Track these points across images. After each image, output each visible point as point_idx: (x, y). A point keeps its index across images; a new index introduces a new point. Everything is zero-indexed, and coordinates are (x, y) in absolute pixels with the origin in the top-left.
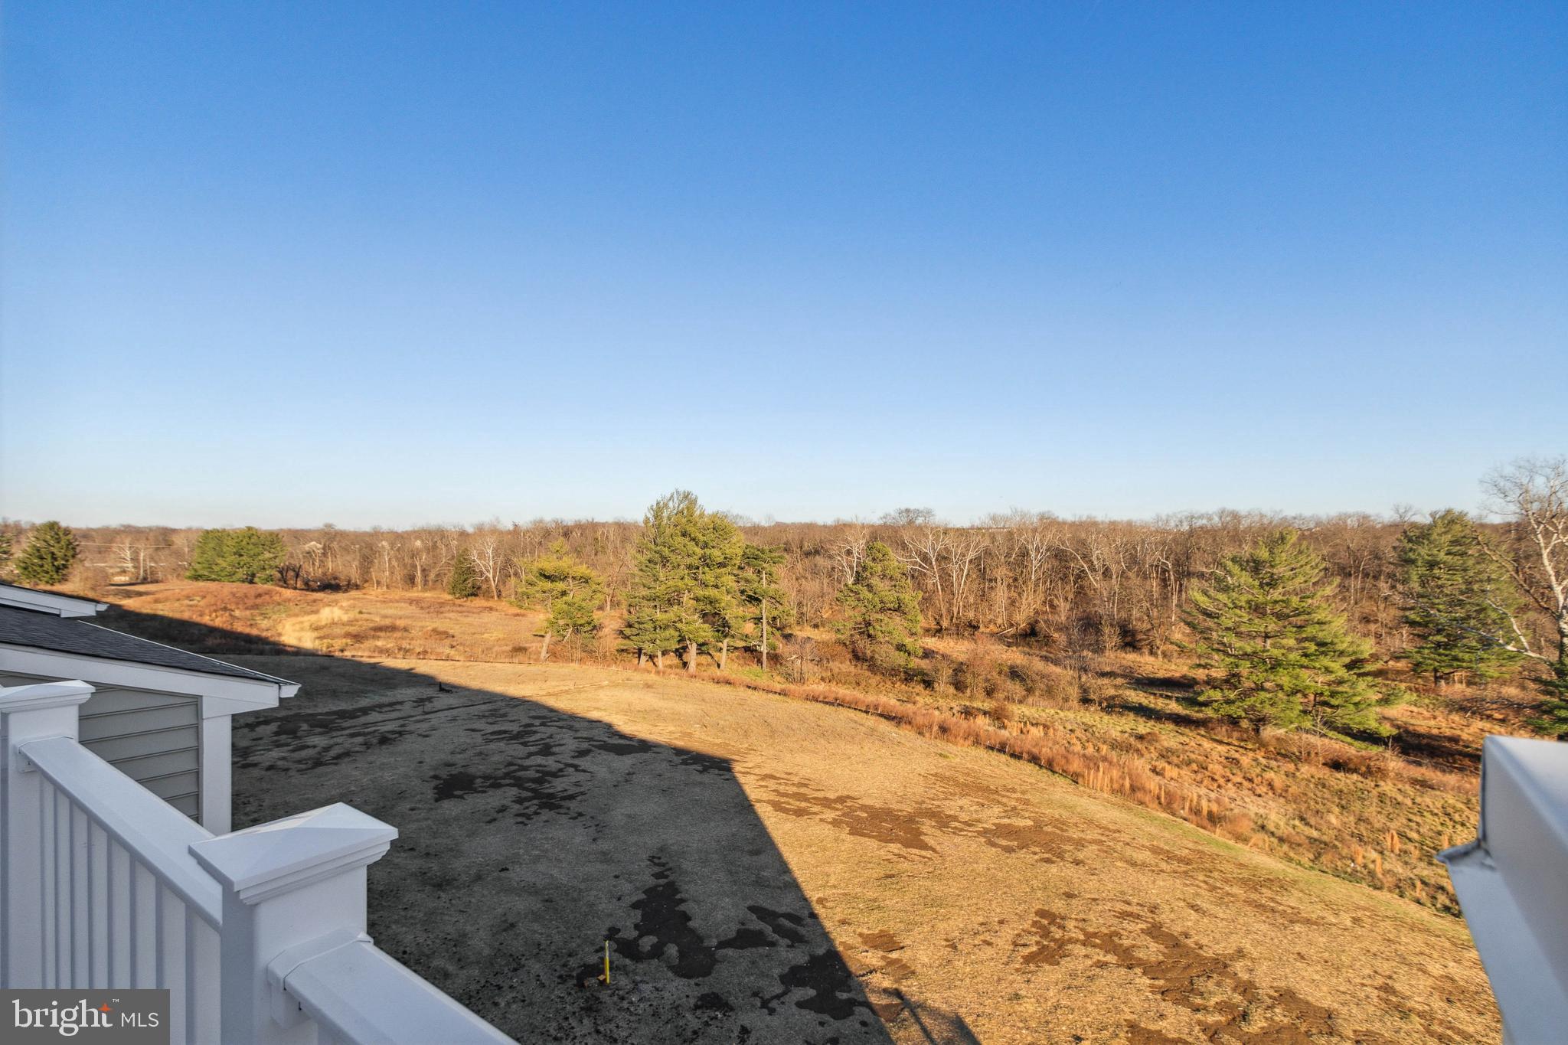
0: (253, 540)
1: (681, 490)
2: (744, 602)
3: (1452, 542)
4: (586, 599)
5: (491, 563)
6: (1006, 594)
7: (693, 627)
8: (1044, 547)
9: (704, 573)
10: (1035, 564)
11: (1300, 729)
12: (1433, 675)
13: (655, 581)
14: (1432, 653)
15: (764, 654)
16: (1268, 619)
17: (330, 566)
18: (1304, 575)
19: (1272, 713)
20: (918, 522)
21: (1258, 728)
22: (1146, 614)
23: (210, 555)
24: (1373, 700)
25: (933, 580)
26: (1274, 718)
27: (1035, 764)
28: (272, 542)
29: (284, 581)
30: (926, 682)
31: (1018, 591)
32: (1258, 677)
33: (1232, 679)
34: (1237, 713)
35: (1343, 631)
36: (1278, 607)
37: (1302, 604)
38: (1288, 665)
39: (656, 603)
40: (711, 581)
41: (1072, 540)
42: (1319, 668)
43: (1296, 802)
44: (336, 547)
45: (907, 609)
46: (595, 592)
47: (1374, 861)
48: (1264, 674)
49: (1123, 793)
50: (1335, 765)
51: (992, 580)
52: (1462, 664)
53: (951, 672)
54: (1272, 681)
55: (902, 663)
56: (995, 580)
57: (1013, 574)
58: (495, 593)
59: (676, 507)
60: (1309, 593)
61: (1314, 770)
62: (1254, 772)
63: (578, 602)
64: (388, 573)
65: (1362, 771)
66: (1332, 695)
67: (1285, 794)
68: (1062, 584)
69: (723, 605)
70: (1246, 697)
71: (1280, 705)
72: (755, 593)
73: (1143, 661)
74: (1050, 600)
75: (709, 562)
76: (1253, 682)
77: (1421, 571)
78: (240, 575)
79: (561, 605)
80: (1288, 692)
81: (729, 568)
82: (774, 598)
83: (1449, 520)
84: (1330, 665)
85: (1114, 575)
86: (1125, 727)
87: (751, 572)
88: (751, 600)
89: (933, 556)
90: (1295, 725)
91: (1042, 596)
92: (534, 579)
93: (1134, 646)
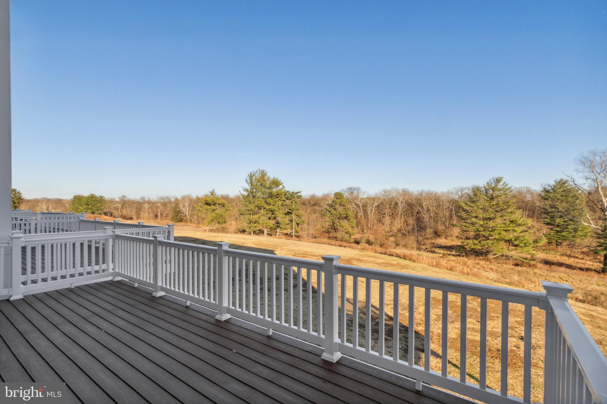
0: (93, 199)
2: (286, 214)
3: (563, 191)
4: (223, 212)
5: (187, 209)
6: (389, 219)
7: (265, 221)
8: (404, 201)
9: (269, 200)
10: (401, 208)
11: (503, 255)
12: (555, 244)
13: (250, 203)
14: (555, 235)
15: (294, 235)
16: (490, 212)
17: (124, 212)
18: (505, 195)
19: (491, 247)
20: (354, 192)
21: (486, 255)
22: (444, 223)
23: (77, 205)
24: (531, 242)
25: (361, 214)
26: (493, 251)
27: (399, 257)
28: (101, 200)
29: (106, 215)
30: (357, 242)
31: (394, 218)
32: (486, 233)
33: (477, 237)
34: (478, 247)
35: (520, 217)
36: (494, 207)
37: (504, 205)
38: (498, 229)
39: (251, 212)
40: (272, 203)
41: (415, 199)
42: (510, 230)
43: (501, 273)
44: (126, 205)
45: (350, 218)
46: (227, 210)
47: (532, 288)
48: (489, 232)
49: (433, 266)
50: (517, 265)
51: (383, 214)
52: (566, 238)
53: (367, 238)
54: (492, 236)
55: (348, 239)
56: (385, 214)
57: (392, 212)
58: (189, 221)
59: (258, 175)
60: (507, 201)
61: (508, 266)
62: (485, 266)
63: (220, 213)
64: (147, 214)
65: (527, 266)
66: (516, 240)
67: (497, 271)
68: (411, 216)
69: (277, 213)
70: (482, 242)
71: (495, 244)
72: (290, 209)
73: (442, 241)
74: (406, 222)
75: (271, 196)
76: (484, 236)
77: (551, 203)
78: (88, 213)
79: (213, 214)
80: (498, 240)
81: (279, 198)
82: (298, 216)
83: (562, 183)
84: (515, 228)
85: (432, 211)
86: (435, 255)
87: (288, 202)
88: (288, 213)
89: (361, 204)
90: (501, 254)
91: (403, 220)
92: (203, 205)
93: (439, 236)
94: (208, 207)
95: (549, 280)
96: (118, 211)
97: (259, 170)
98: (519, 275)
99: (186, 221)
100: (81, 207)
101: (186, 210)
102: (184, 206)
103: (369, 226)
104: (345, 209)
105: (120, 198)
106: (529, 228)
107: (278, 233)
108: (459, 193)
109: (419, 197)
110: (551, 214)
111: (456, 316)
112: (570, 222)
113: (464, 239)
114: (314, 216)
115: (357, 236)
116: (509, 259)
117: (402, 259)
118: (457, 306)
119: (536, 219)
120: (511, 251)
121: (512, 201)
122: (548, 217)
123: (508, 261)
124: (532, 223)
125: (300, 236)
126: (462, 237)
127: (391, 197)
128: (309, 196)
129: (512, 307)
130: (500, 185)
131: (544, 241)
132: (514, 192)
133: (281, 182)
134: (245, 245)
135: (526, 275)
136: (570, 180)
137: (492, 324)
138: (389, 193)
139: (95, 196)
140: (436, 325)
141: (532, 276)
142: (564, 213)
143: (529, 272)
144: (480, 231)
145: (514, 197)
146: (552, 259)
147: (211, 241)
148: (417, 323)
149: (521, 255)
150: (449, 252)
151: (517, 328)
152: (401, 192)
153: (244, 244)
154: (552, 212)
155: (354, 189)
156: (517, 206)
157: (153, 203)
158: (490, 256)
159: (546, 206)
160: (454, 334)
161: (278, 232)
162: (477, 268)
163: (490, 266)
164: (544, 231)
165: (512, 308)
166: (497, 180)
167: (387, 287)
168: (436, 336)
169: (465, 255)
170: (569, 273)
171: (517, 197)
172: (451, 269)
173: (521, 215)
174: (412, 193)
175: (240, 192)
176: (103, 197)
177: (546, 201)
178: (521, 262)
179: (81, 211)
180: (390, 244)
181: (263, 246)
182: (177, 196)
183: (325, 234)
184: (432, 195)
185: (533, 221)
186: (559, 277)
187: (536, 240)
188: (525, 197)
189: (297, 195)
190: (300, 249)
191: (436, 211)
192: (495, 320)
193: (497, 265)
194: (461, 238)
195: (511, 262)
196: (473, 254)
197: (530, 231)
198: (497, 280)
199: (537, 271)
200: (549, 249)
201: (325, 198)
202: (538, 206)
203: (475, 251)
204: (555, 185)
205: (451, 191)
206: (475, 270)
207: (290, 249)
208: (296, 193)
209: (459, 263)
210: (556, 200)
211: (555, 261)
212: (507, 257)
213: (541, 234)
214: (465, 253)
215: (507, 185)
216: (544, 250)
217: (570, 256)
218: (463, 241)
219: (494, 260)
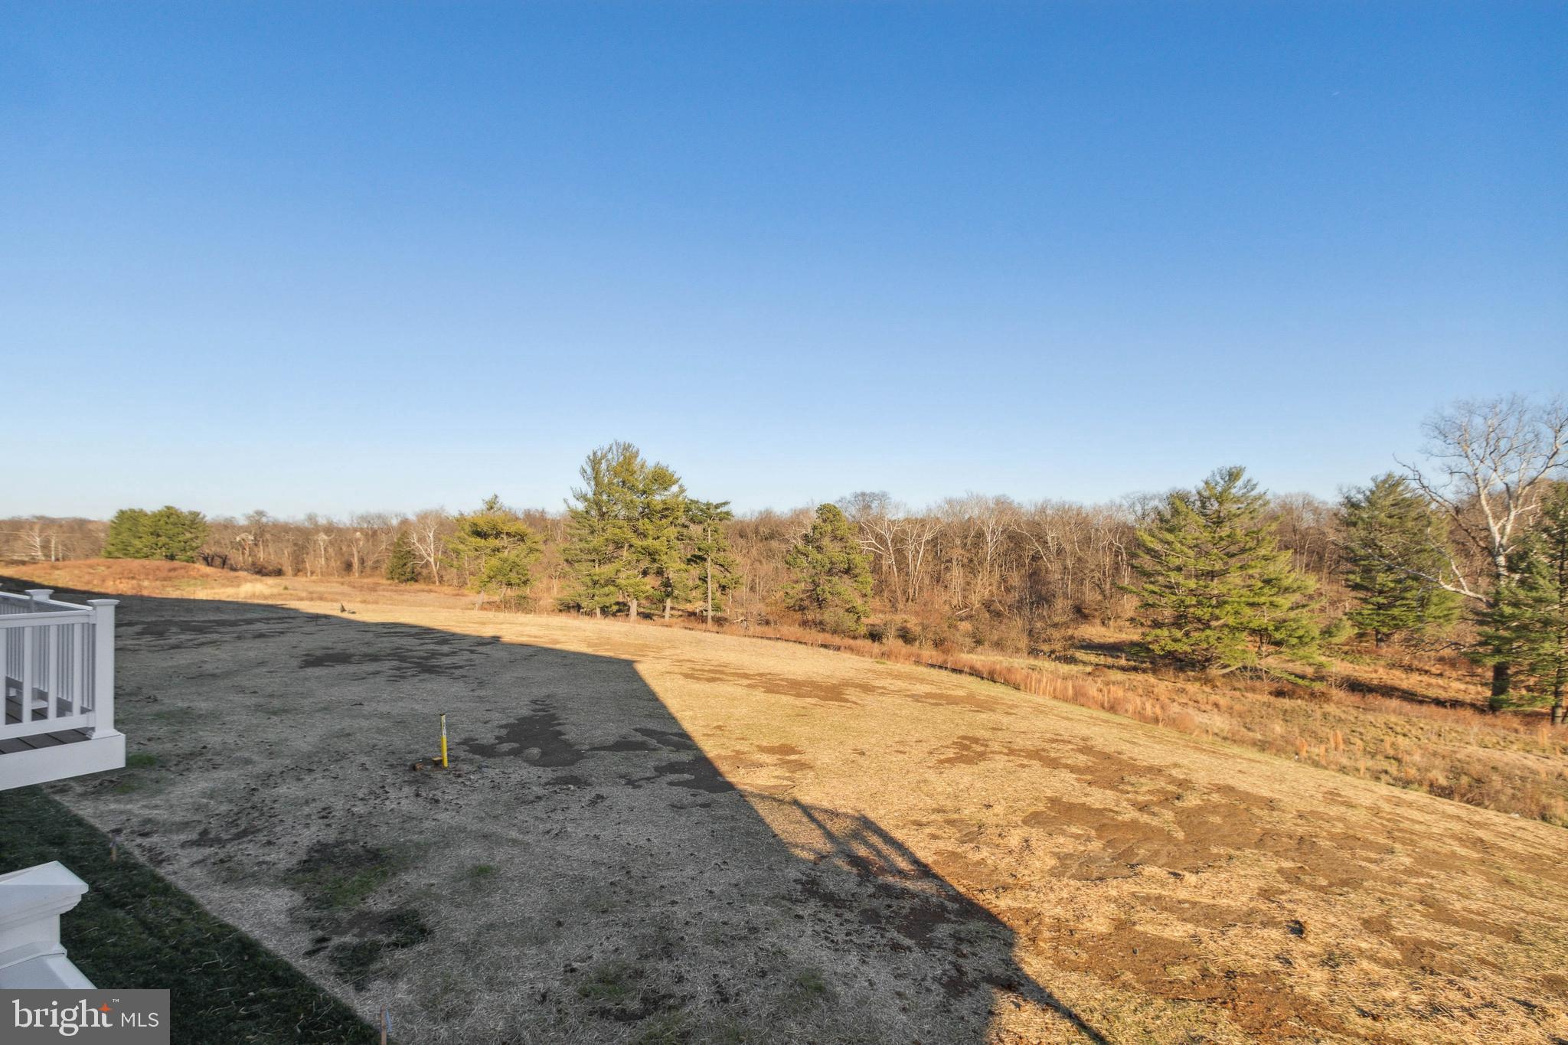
0: (172, 520)
1: (621, 441)
2: (689, 561)
3: (1392, 505)
4: (522, 556)
5: (432, 547)
6: (961, 574)
7: (632, 581)
8: (1000, 529)
9: (644, 524)
10: (990, 547)
11: (1245, 668)
12: (1374, 638)
13: (592, 532)
14: (1373, 614)
15: (709, 617)
16: (1214, 557)
17: (261, 555)
18: (1251, 513)
19: (1216, 648)
20: (873, 506)
21: (1204, 668)
22: (1098, 585)
23: (125, 536)
24: (1316, 633)
25: (889, 561)
26: (1219, 658)
27: (977, 676)
28: (193, 522)
29: (208, 564)
30: (875, 636)
31: (974, 572)
32: (1204, 613)
33: (1179, 622)
34: (1183, 647)
35: (1288, 568)
36: (1224, 543)
37: (1248, 538)
38: (1233, 602)
39: (594, 556)
40: (651, 533)
41: (1028, 523)
42: (1264, 604)
43: (1240, 716)
44: (268, 536)
45: (857, 571)
46: (531, 550)
47: (1318, 755)
48: (1210, 609)
49: (1066, 700)
50: (1280, 694)
51: (948, 561)
52: (1401, 623)
53: (899, 625)
54: (1218, 618)
55: (853, 626)
56: (950, 561)
57: (969, 555)
58: (437, 579)
59: (615, 458)
60: (1255, 529)
61: (1259, 697)
62: (1200, 697)
63: (512, 557)
64: (323, 561)
65: (1307, 697)
66: (1277, 629)
67: (1230, 710)
68: (1017, 567)
69: (664, 557)
70: (1192, 634)
71: (1226, 641)
72: (699, 549)
73: (1094, 632)
74: (1005, 581)
75: (648, 512)
76: (1199, 620)
77: (1363, 533)
78: (158, 556)
79: (494, 562)
80: (1233, 629)
81: (671, 519)
82: (722, 566)
83: (1390, 485)
84: (1274, 599)
85: (1068, 555)
86: (1073, 668)
87: (695, 530)
88: (697, 559)
89: (889, 537)
90: (1240, 665)
91: (997, 576)
92: (466, 536)
93: (1085, 617)
94: (481, 542)
95: (1361, 734)
96: (243, 554)
97: (617, 444)
98: (1287, 721)
99: (429, 579)
100: (137, 543)
101: (428, 552)
102: (422, 540)
103: (911, 591)
104: (846, 548)
105: (249, 517)
106: (1311, 597)
107: (668, 612)
108: (1136, 509)
109: (1036, 517)
110: (1363, 562)
111: (1113, 859)
112: (1410, 582)
113: (1149, 626)
114: (767, 568)
115: (876, 619)
116: (1259, 678)
117: (986, 681)
118: (1117, 826)
119: (1327, 575)
120: (1266, 656)
121: (1269, 529)
122: (1357, 569)
123: (1258, 684)
124: (1318, 586)
125: (726, 619)
126: (1143, 620)
127: (967, 517)
128: (756, 514)
129: (1270, 823)
130: (1237, 489)
131: (1348, 631)
132: (1272, 505)
133: (676, 476)
134: (558, 646)
135: (1302, 720)
136: (1411, 475)
137: (1215, 881)
138: (961, 507)
139: (176, 511)
140: (1051, 889)
141: (1318, 723)
142: (1396, 558)
143: (1310, 712)
144: (1187, 607)
145: (1274, 518)
146: (1366, 675)
147: (465, 636)
148: (997, 885)
149: (1290, 666)
150: (1110, 661)
151: (1283, 892)
152: (992, 505)
153: (559, 643)
154: (1367, 557)
155: (873, 495)
156: (1280, 541)
157: (340, 530)
158: (1214, 671)
159: (1353, 541)
160: (1102, 920)
161: (668, 608)
162: (1180, 704)
163: (1213, 698)
164: (1347, 605)
165: (1269, 826)
166: (1231, 475)
167: (929, 767)
168: (1051, 928)
169: (1151, 669)
170: (1411, 714)
171: (1281, 519)
172: (1112, 709)
173: (1290, 565)
174: (1021, 507)
175: (565, 501)
176: (199, 514)
177: (1352, 530)
178: (1290, 687)
179: (137, 552)
180: (961, 640)
181: (607, 650)
182: (404, 514)
183: (792, 613)
184: (1070, 514)
185: (1320, 580)
186: (1385, 723)
187: (1329, 627)
188: (1300, 518)
189: (719, 511)
190: (709, 657)
191: (1080, 554)
192: (1221, 867)
193: (1229, 693)
194: (1142, 624)
195: (1266, 685)
196: (1170, 664)
197: (1315, 606)
198: (1230, 735)
199: (1330, 708)
200: (1359, 652)
201: (796, 519)
202: (1333, 543)
203: (1175, 658)
204: (1374, 489)
205: (1118, 501)
206: (1175, 708)
207: (682, 658)
208: (717, 507)
209: (1134, 689)
210: (1377, 526)
211: (1375, 682)
212: (1256, 674)
213: (1340, 615)
214: (1151, 663)
215: (1254, 487)
216: (1346, 653)
217: (1409, 669)
218: (1147, 630)
219: (1224, 680)
